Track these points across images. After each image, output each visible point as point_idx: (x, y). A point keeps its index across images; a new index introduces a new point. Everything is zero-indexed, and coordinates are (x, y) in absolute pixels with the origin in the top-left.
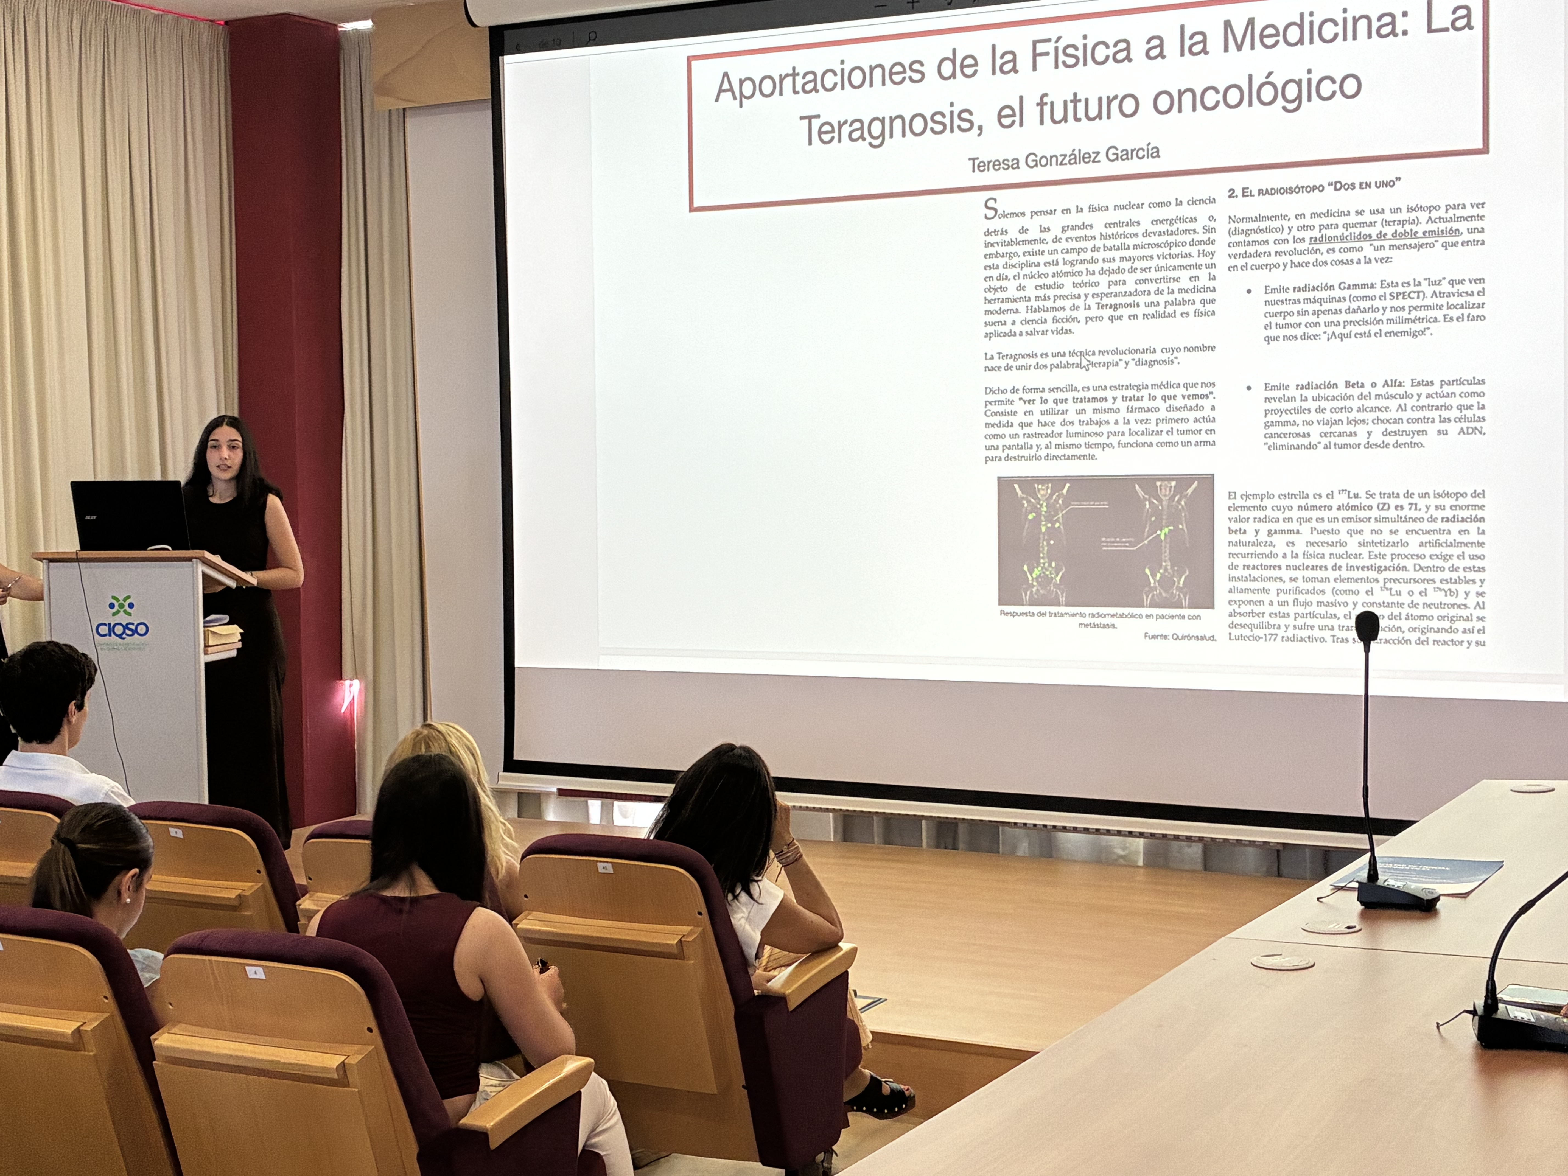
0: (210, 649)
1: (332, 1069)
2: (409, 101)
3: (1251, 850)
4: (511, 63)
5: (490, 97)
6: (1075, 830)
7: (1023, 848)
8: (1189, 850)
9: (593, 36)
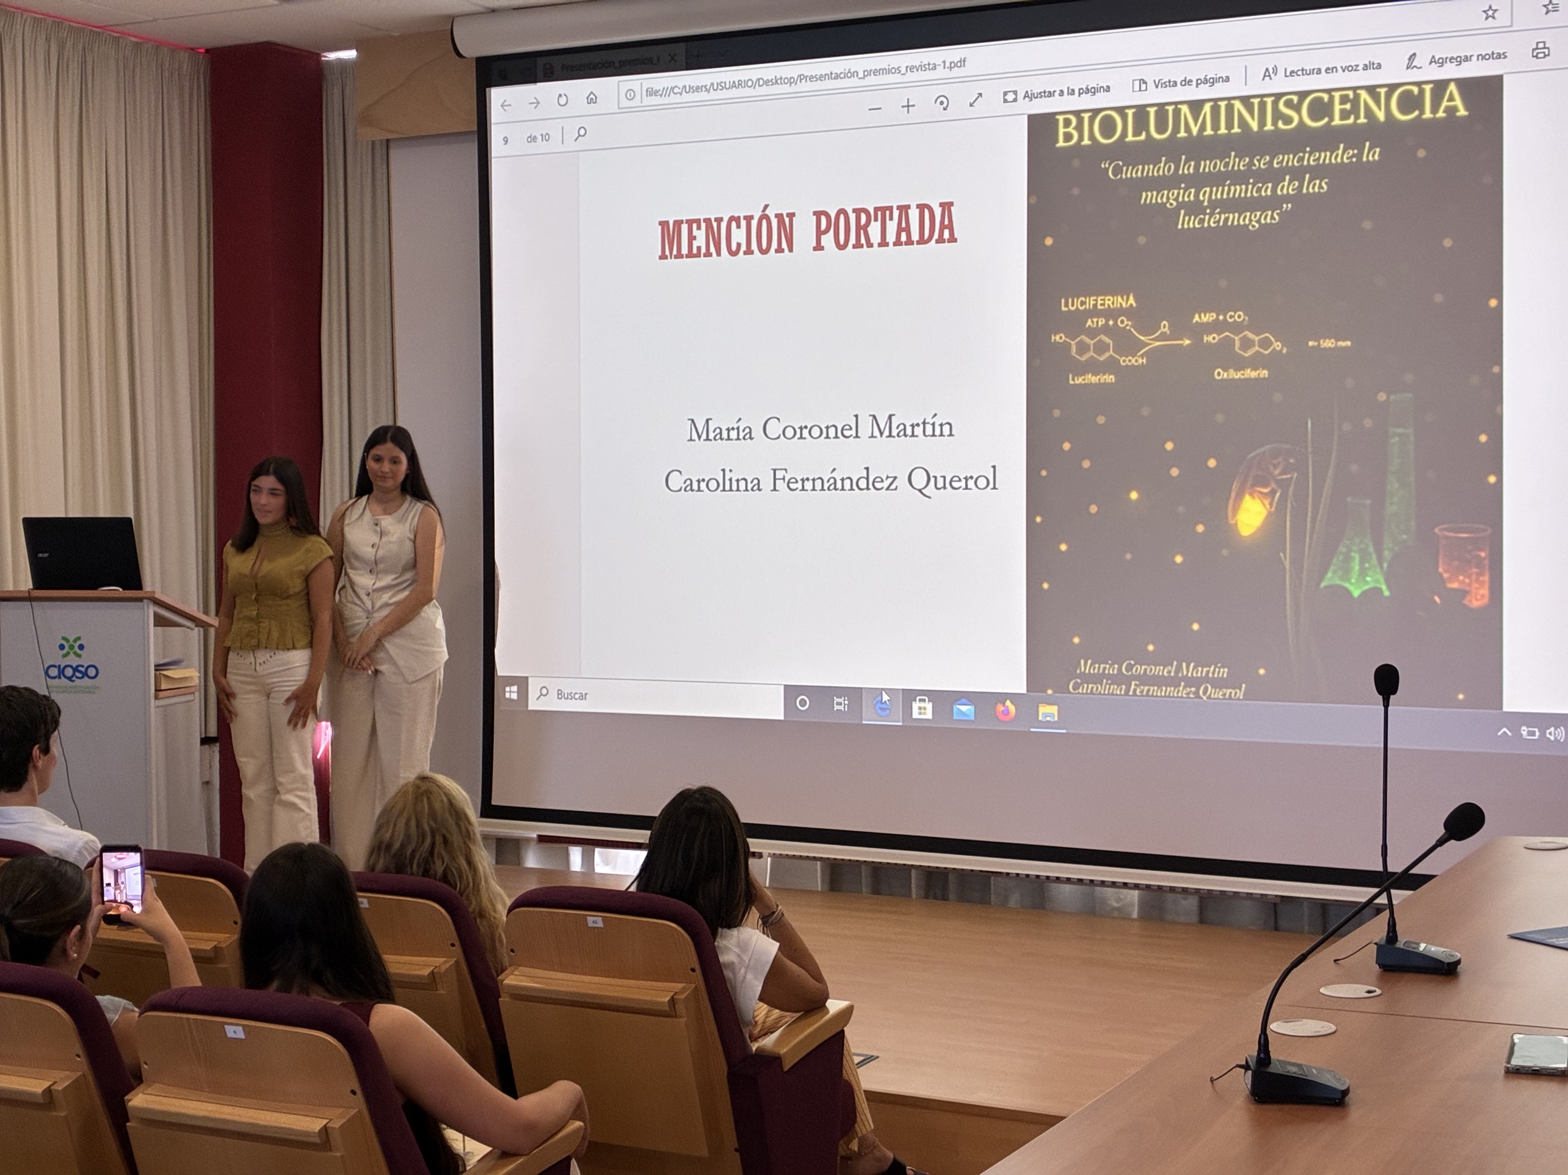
1: (314, 1133)
2: (393, 132)
3: (1246, 903)
4: (498, 95)
5: (476, 130)
6: (1068, 880)
7: (1013, 902)
8: (1183, 902)
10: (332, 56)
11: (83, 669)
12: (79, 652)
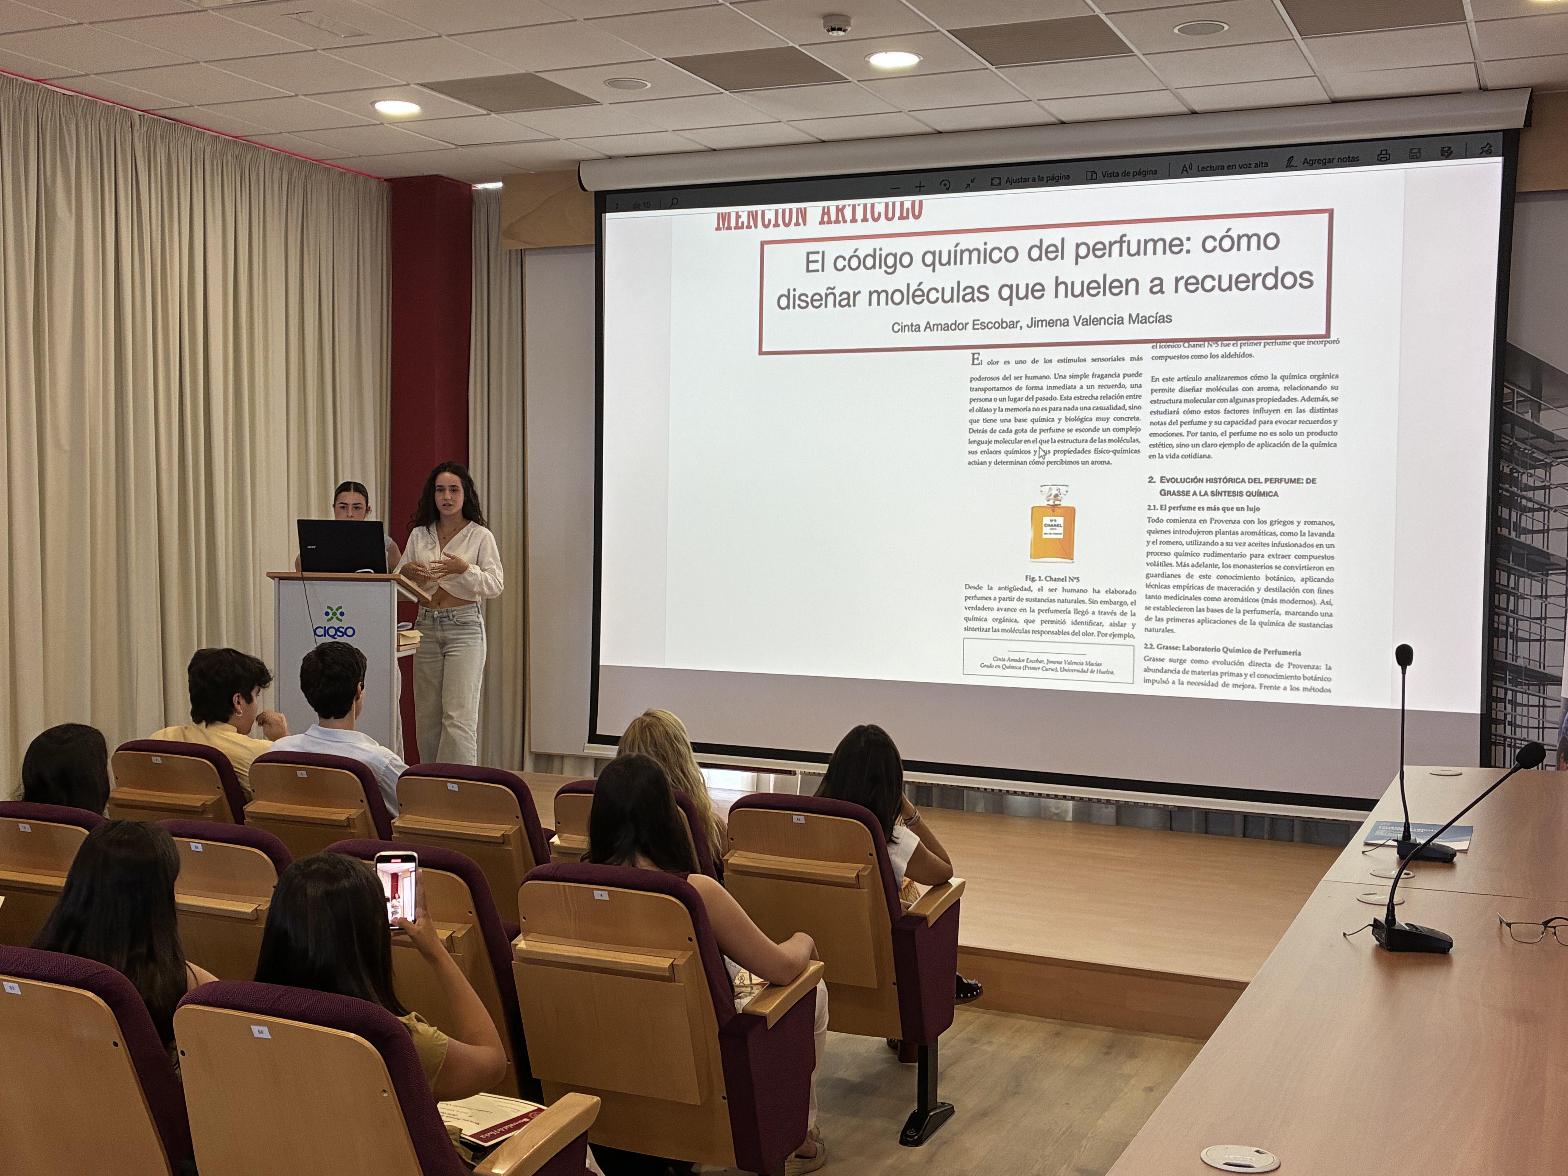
0: (401, 648)
1: (665, 968)
2: (529, 243)
3: (1150, 811)
4: (611, 219)
5: (594, 243)
6: (1023, 794)
7: (980, 808)
8: (1104, 810)
9: (675, 201)
10: (480, 187)
11: (343, 630)
12: (340, 617)
